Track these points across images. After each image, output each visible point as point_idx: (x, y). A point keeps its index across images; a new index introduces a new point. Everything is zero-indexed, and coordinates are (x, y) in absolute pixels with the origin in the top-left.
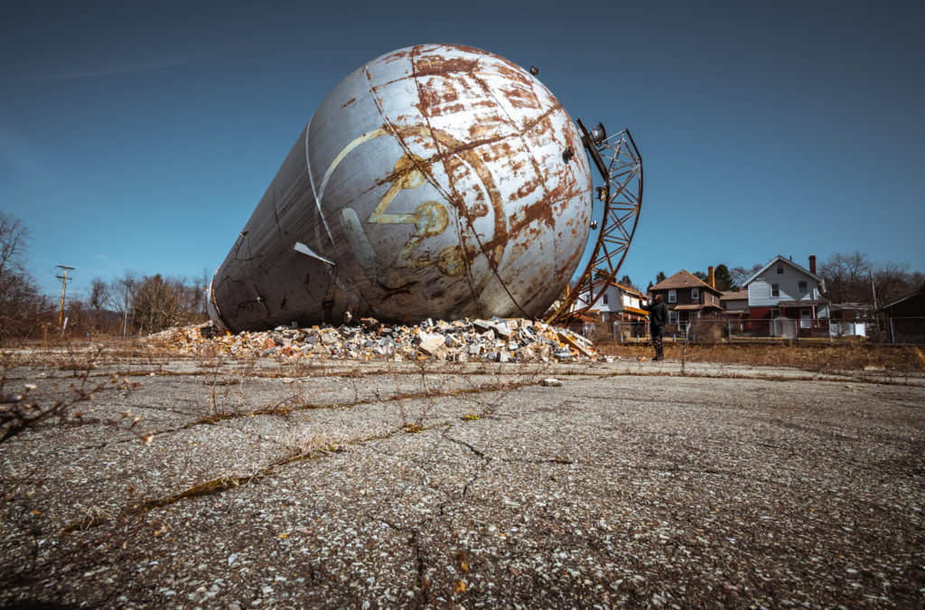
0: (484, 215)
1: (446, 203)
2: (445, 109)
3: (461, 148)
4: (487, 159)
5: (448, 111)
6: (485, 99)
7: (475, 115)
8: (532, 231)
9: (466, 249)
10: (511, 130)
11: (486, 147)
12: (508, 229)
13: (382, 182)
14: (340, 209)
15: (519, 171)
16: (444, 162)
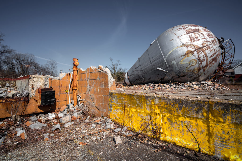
0: (204, 61)
1: (197, 59)
2: (196, 40)
3: (200, 48)
4: (206, 50)
5: (197, 41)
6: (204, 37)
7: (202, 41)
8: (213, 64)
9: (199, 68)
10: (210, 43)
11: (205, 47)
12: (209, 63)
13: (183, 56)
14: (171, 61)
15: (212, 52)
16: (197, 51)
